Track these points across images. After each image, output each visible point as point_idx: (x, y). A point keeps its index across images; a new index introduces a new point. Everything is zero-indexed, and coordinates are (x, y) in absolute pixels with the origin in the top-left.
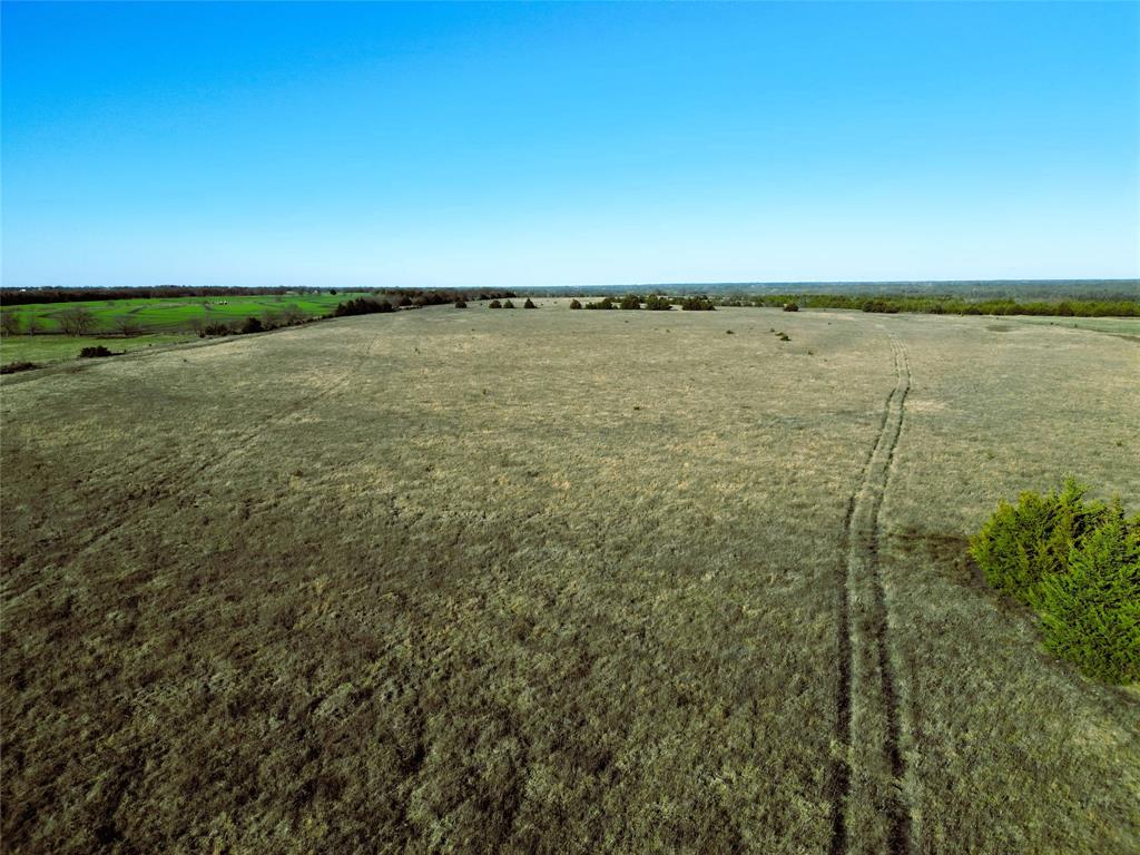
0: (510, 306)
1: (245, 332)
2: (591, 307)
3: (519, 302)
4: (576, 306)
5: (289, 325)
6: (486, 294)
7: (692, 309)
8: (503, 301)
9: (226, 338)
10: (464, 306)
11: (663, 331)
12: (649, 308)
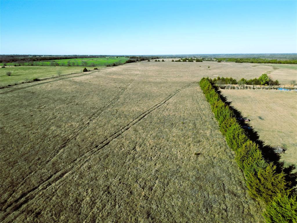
0: (159, 61)
1: (113, 66)
2: (176, 61)
3: (161, 60)
4: (173, 61)
5: (119, 65)
6: (153, 58)
7: (197, 62)
8: (157, 60)
9: (110, 67)
10: (149, 61)
11: (188, 66)
12: (188, 61)
